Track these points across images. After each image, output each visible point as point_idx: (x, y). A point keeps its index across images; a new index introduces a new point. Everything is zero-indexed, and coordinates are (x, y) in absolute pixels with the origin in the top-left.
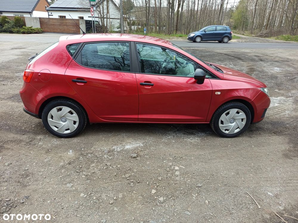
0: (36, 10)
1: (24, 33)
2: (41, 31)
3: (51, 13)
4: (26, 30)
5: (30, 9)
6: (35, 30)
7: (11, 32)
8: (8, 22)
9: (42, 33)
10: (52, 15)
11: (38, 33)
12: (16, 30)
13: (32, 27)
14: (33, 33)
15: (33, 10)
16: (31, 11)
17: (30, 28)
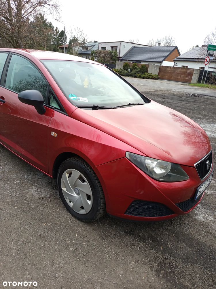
0: (167, 61)
1: (143, 78)
2: (158, 77)
3: (177, 63)
4: (146, 76)
5: (161, 60)
6: (153, 76)
7: (135, 77)
8: (136, 69)
9: (157, 79)
10: (177, 65)
11: (154, 79)
12: (139, 75)
13: (152, 73)
14: (150, 79)
15: (164, 60)
16: (161, 61)
17: (150, 74)
